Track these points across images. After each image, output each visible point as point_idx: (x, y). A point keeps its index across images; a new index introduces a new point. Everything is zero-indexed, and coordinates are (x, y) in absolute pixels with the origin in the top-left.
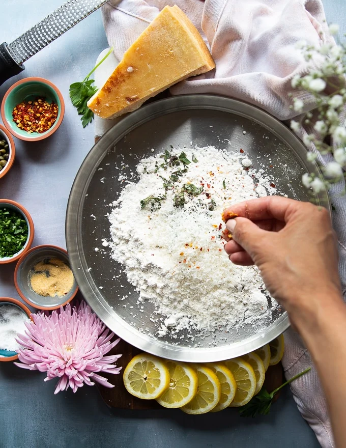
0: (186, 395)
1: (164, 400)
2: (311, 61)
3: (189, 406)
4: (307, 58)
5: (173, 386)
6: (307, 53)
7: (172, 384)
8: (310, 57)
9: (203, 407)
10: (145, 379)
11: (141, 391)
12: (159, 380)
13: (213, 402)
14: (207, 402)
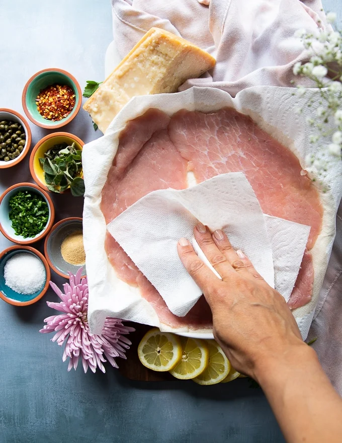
0: (198, 367)
1: (177, 372)
2: (310, 48)
3: (202, 377)
4: (307, 46)
5: (185, 359)
6: (307, 41)
7: (184, 356)
8: (309, 44)
9: (215, 378)
10: (159, 352)
11: (155, 364)
12: (172, 353)
13: (224, 373)
14: (218, 373)
